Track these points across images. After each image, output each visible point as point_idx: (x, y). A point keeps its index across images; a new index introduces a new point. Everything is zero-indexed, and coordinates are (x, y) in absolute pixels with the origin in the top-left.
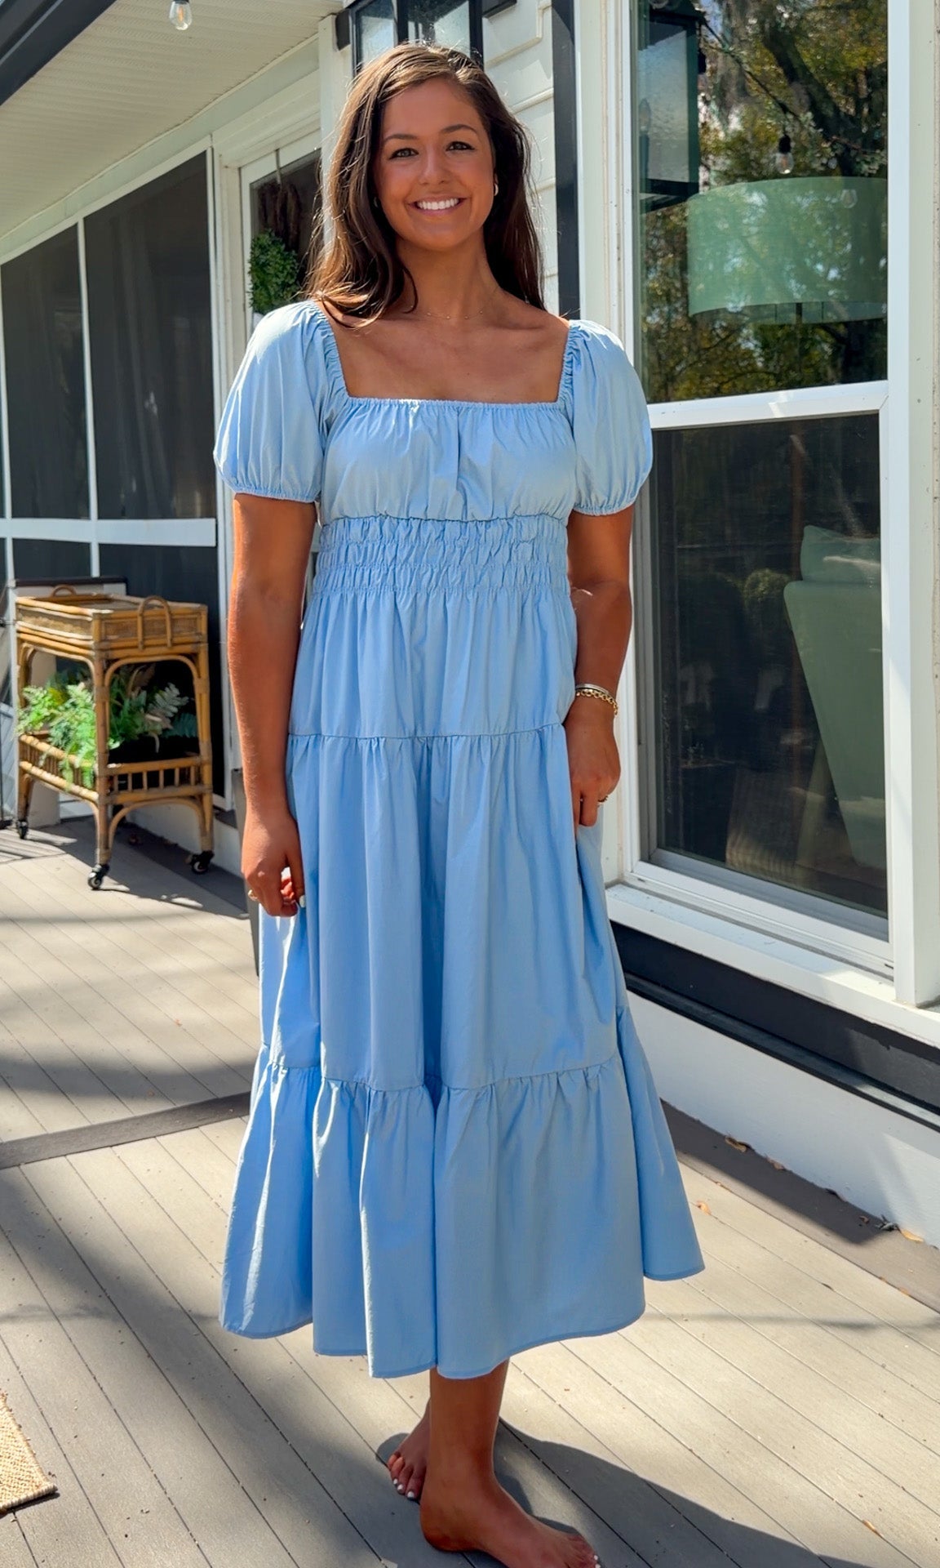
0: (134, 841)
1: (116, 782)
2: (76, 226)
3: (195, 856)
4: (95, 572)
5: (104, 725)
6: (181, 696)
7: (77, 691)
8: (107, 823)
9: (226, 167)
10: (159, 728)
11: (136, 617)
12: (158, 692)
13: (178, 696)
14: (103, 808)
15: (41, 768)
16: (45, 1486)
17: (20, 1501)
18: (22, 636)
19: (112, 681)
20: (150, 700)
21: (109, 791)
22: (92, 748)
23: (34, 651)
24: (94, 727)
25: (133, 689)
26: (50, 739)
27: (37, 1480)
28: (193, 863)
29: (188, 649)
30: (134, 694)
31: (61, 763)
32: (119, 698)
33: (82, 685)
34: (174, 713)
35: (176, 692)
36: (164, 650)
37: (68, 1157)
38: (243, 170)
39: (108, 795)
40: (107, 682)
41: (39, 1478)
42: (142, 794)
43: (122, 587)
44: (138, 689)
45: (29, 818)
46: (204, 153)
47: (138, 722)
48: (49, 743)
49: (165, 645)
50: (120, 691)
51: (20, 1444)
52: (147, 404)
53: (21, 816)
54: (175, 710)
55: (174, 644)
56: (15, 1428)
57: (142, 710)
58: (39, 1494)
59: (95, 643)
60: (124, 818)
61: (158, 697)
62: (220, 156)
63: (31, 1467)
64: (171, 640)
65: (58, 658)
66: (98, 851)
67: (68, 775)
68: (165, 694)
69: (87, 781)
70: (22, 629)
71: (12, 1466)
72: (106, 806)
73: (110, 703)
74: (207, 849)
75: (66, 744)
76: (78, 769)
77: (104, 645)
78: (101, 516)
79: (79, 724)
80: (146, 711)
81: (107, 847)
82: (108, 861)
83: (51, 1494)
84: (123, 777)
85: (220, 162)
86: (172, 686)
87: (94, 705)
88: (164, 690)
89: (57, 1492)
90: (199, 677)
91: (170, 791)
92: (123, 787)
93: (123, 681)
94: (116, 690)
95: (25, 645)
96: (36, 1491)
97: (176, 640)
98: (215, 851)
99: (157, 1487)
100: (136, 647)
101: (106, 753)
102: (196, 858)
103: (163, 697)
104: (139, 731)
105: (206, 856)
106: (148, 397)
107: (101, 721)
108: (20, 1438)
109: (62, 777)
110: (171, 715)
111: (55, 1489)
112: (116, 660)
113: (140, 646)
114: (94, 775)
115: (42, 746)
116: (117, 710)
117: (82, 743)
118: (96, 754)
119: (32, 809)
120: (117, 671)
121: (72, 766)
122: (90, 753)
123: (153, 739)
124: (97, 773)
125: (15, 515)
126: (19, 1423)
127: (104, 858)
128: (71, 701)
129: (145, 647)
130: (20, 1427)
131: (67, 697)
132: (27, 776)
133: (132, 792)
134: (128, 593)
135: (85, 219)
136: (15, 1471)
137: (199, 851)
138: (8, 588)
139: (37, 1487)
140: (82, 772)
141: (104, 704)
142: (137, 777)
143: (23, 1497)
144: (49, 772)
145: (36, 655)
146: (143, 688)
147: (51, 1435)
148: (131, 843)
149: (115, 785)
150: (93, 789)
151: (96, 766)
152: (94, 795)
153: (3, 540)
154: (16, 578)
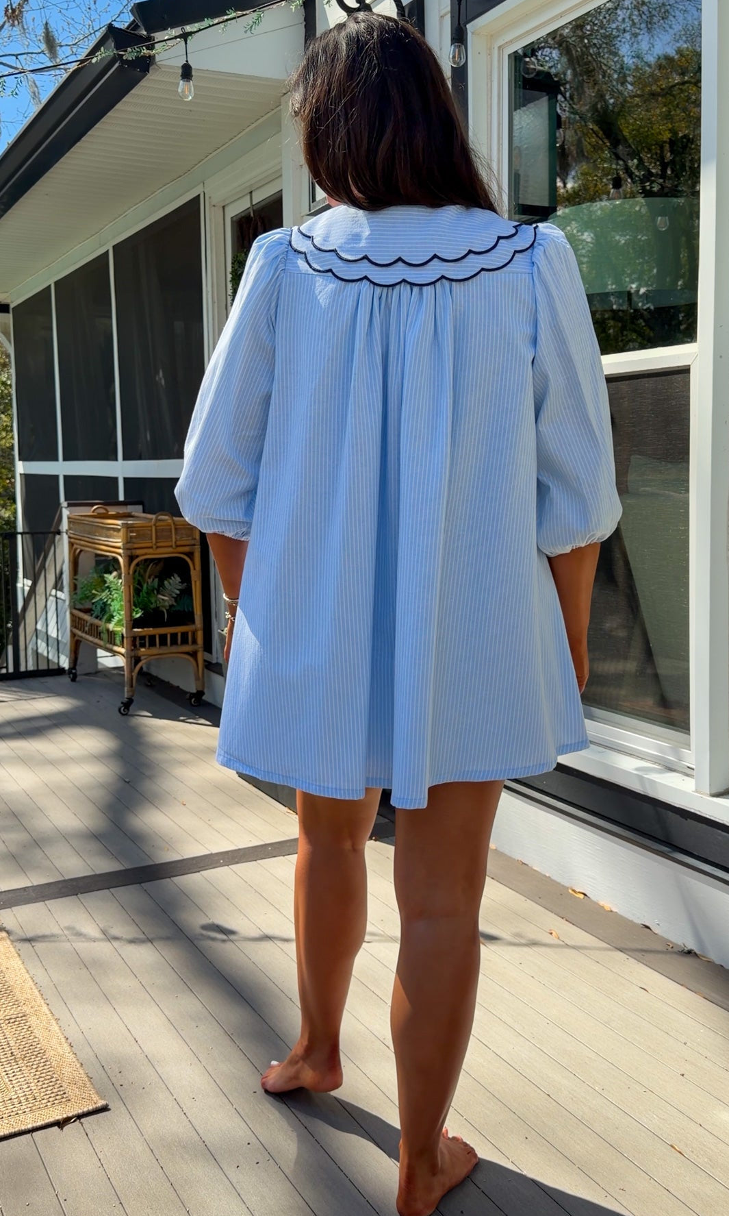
0: (149, 684)
1: (138, 643)
2: (108, 251)
3: (191, 694)
4: (121, 498)
5: (130, 601)
6: (182, 582)
7: (110, 577)
8: (131, 671)
9: (214, 206)
10: (167, 604)
11: (151, 527)
12: (166, 580)
13: (180, 582)
14: (129, 659)
15: (86, 633)
16: (101, 1103)
17: (83, 1112)
18: (72, 540)
19: (135, 572)
20: (161, 584)
21: (133, 648)
22: (121, 617)
23: (81, 551)
24: (122, 603)
25: (149, 577)
26: (93, 612)
27: (95, 1099)
28: (190, 699)
29: (187, 549)
30: (150, 581)
31: (100, 629)
32: (140, 584)
33: (115, 573)
34: (177, 594)
35: (178, 579)
36: (170, 550)
37: (111, 889)
38: (226, 209)
39: (132, 650)
40: (131, 573)
41: (95, 1097)
42: (154, 651)
43: (140, 507)
44: (153, 577)
45: (77, 667)
46: (199, 195)
47: (153, 600)
48: (91, 615)
49: (171, 546)
50: (140, 578)
51: (82, 1076)
52: (157, 379)
53: (72, 666)
54: (178, 592)
55: (177, 546)
56: (78, 1065)
57: (155, 592)
58: (96, 1108)
59: (123, 544)
60: (141, 668)
61: (166, 582)
62: (210, 198)
63: (90, 1090)
64: (175, 543)
65: (97, 555)
66: (126, 689)
67: (105, 636)
68: (171, 581)
69: (118, 640)
70: (72, 535)
71: (77, 1090)
72: (131, 658)
73: (134, 586)
74: (200, 689)
75: (103, 615)
76: (111, 632)
77: (129, 546)
78: (125, 459)
79: (113, 600)
80: (158, 593)
81: (132, 686)
82: (133, 696)
83: (104, 1109)
84: (142, 638)
85: (210, 203)
86: (176, 575)
87: (123, 587)
88: (171, 579)
89: (109, 1107)
90: (195, 569)
91: (174, 649)
92: (143, 645)
93: (142, 571)
94: (137, 577)
95: (75, 546)
96: (94, 1106)
97: (178, 543)
98: (205, 691)
99: (177, 1106)
100: (151, 547)
101: (131, 620)
102: (192, 695)
103: (170, 583)
104: (153, 606)
105: (200, 693)
106: (158, 373)
107: (128, 599)
108: (82, 1072)
109: (100, 639)
110: (175, 596)
111: (107, 1105)
112: (137, 556)
113: (154, 547)
114: (122, 635)
115: (86, 617)
116: (138, 591)
117: (114, 614)
118: (124, 622)
119: (79, 661)
120: (137, 565)
121: (108, 630)
122: (120, 621)
123: (163, 612)
124: (125, 635)
125: (65, 459)
126: (80, 1061)
127: (131, 694)
128: (106, 585)
129: (157, 547)
130: (82, 1064)
131: (105, 582)
132: (76, 638)
133: (149, 649)
134: (144, 512)
135: (114, 247)
136: (79, 1093)
137: (194, 691)
138: (62, 507)
139: (95, 1103)
140: (115, 634)
141: (130, 587)
142: (152, 638)
143: (85, 1110)
144: (91, 635)
145: (82, 553)
146: (156, 577)
147: (103, 1071)
148: (147, 686)
149: (136, 643)
150: (123, 647)
151: (124, 630)
152: (123, 650)
153: (56, 477)
154: (66, 500)
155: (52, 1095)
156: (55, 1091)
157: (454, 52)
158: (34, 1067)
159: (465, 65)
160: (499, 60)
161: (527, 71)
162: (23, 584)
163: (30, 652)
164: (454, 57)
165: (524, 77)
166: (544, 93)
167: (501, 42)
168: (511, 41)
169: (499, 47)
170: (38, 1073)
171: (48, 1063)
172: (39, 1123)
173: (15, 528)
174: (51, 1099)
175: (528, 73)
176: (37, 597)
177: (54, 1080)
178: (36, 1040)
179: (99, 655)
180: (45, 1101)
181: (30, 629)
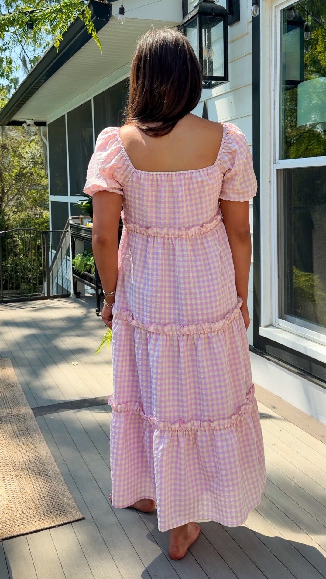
2: (91, 100)
16: (81, 516)
41: (79, 513)
51: (73, 502)
56: (71, 497)
58: (79, 519)
63: (76, 509)
71: (70, 509)
83: (83, 519)
96: (78, 517)
108: (72, 500)
111: (84, 517)
125: (72, 194)
130: (73, 496)
135: (94, 97)
136: (72, 511)
143: (74, 519)
147: (83, 501)
153: (67, 203)
154: (71, 216)
155: (59, 511)
156: (60, 509)
157: (254, 9)
158: (51, 496)
159: (259, 15)
160: (275, 13)
161: (289, 17)
162: (52, 253)
163: (55, 284)
164: (253, 12)
165: (288, 20)
166: (297, 26)
167: (276, 4)
168: (281, 4)
169: (275, 7)
170: (52, 500)
171: (57, 495)
172: (53, 525)
173: (49, 229)
174: (58, 513)
175: (290, 18)
176: (58, 260)
177: (60, 503)
178: (52, 483)
179: (85, 288)
180: (55, 514)
181: (55, 274)
